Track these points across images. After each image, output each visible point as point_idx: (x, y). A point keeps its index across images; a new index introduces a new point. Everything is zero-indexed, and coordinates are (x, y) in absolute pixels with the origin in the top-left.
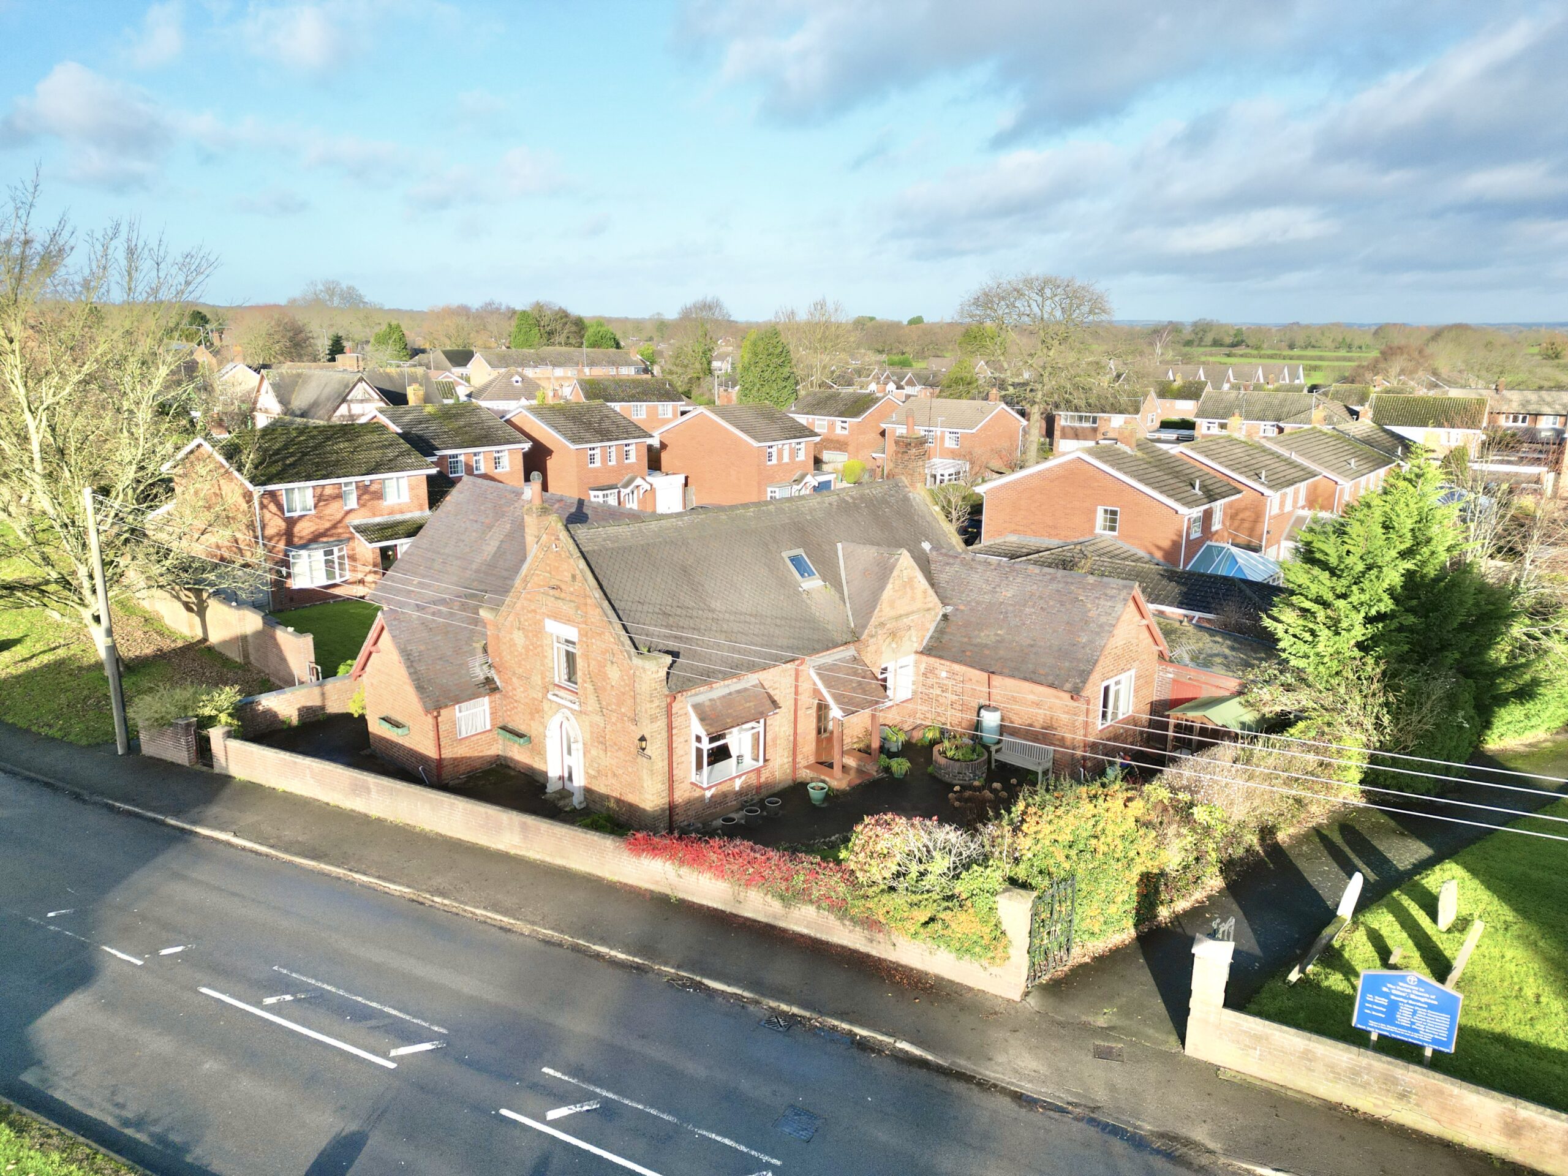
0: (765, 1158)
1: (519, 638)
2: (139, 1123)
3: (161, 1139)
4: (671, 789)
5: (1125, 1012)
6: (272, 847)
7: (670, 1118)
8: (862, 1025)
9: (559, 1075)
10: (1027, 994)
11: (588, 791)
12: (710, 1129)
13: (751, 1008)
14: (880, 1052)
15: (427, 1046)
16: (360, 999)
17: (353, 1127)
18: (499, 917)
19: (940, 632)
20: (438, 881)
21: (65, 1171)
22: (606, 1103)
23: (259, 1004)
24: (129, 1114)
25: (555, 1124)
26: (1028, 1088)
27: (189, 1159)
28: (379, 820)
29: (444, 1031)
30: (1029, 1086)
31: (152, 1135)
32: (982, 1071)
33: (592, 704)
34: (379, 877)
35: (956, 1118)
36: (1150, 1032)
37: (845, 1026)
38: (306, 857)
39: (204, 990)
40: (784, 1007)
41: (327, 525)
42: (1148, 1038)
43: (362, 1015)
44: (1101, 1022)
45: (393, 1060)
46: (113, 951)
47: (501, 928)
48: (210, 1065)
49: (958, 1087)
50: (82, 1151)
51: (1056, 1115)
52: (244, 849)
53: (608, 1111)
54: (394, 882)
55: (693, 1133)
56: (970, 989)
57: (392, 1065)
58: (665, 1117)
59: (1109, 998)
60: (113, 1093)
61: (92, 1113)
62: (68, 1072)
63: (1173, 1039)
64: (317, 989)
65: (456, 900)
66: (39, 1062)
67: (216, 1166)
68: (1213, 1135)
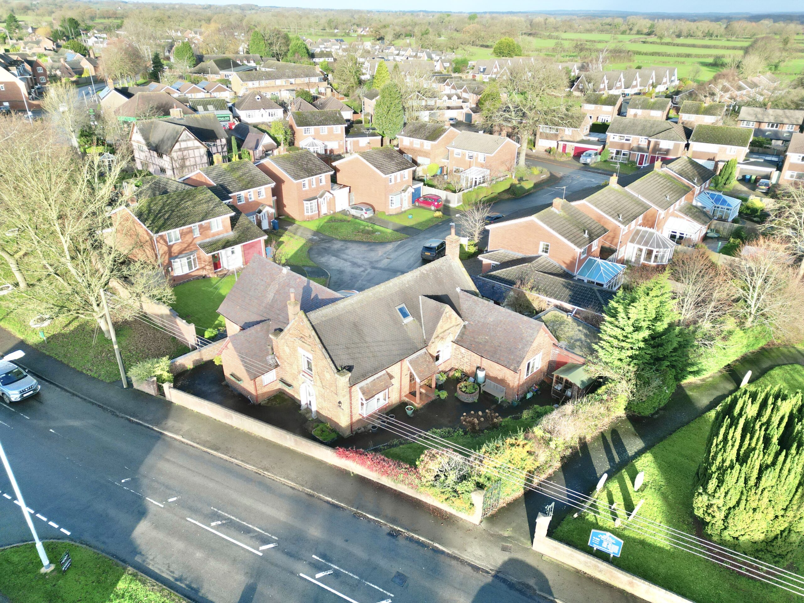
0: (388, 594)
1: (287, 350)
2: (180, 579)
3: (189, 586)
4: (351, 418)
5: (515, 530)
6: (198, 443)
7: (357, 577)
8: (422, 536)
9: (318, 558)
10: (481, 522)
11: (317, 412)
12: (370, 582)
13: (383, 527)
14: (428, 547)
15: (271, 546)
16: (245, 523)
17: (252, 581)
18: (290, 482)
19: (462, 334)
20: (265, 463)
21: (163, 600)
22: (335, 570)
23: (209, 526)
24: (176, 576)
25: (318, 580)
26: (478, 563)
27: (200, 594)
28: (237, 429)
29: (276, 538)
30: (478, 562)
31: (187, 585)
32: (462, 555)
33: (319, 383)
34: (242, 461)
35: (452, 576)
36: (522, 539)
37: (417, 536)
38: (212, 449)
39: (189, 519)
40: (395, 527)
41: (186, 245)
42: (521, 542)
43: (247, 531)
44: (506, 534)
45: (261, 551)
46: (151, 501)
47: (291, 487)
48: (199, 555)
49: (454, 562)
50: (166, 592)
51: (486, 575)
52: (187, 444)
53: (336, 574)
54: (248, 463)
55: (364, 583)
56: (462, 519)
57: (261, 554)
58: (355, 576)
59: (509, 524)
60: (169, 567)
61: (164, 575)
62: (151, 557)
63: (530, 542)
64: (229, 519)
65: (272, 473)
66: (140, 553)
67: (211, 598)
68: (536, 584)
